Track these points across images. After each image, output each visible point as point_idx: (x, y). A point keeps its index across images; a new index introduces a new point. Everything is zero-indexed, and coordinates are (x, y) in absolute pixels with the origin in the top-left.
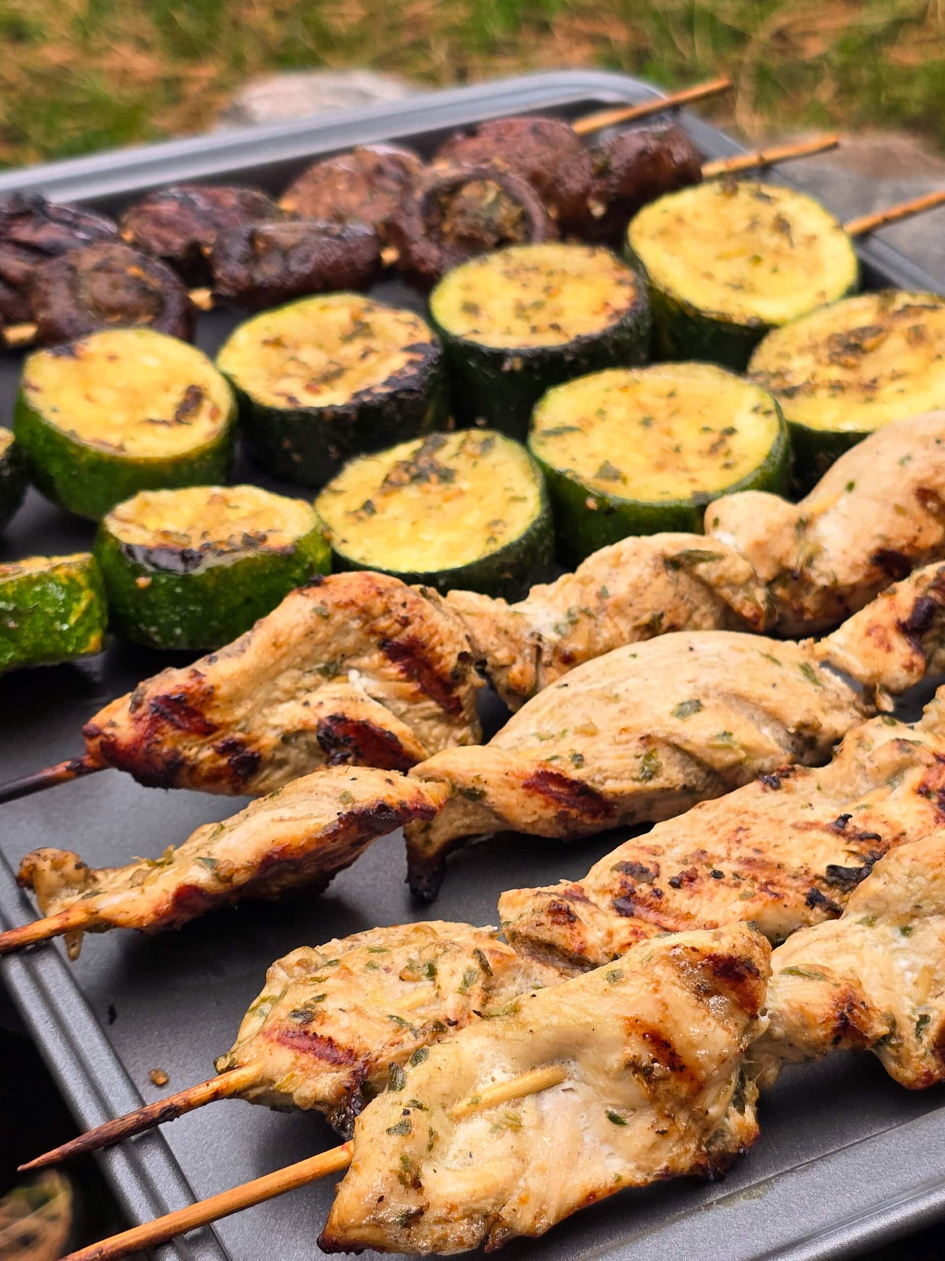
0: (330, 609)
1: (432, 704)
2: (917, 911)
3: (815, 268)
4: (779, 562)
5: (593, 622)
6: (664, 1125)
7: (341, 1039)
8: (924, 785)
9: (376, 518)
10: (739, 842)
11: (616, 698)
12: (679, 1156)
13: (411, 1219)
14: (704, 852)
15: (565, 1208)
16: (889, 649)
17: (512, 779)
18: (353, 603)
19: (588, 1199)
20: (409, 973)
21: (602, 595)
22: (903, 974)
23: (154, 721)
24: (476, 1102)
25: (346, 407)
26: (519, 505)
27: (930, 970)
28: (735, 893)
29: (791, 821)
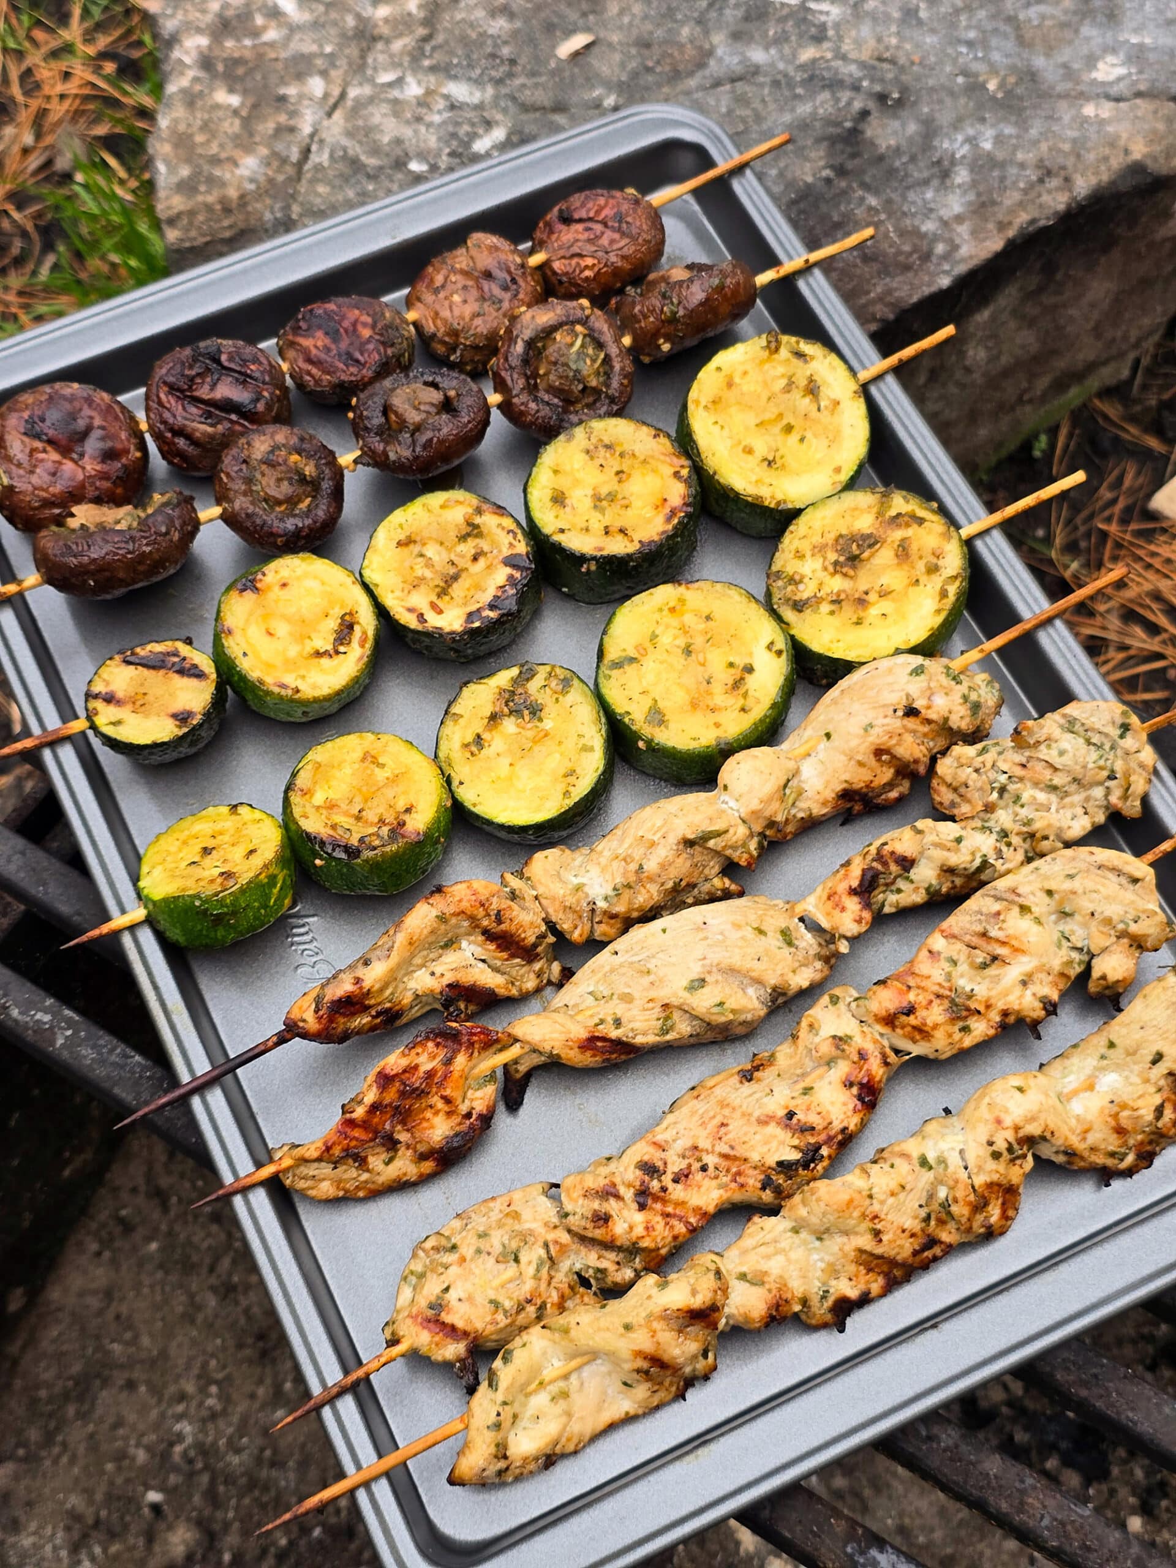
1: (519, 960)
2: (828, 1231)
3: (834, 439)
5: (632, 890)
7: (460, 1324)
8: (849, 1077)
9: (483, 754)
10: (720, 1137)
11: (648, 972)
13: (502, 1472)
14: (696, 1148)
16: (843, 909)
18: (463, 912)
20: (502, 1257)
22: (815, 1265)
24: (541, 1383)
25: (461, 632)
26: (588, 754)
27: (832, 1264)
28: (714, 1183)
29: (757, 1114)
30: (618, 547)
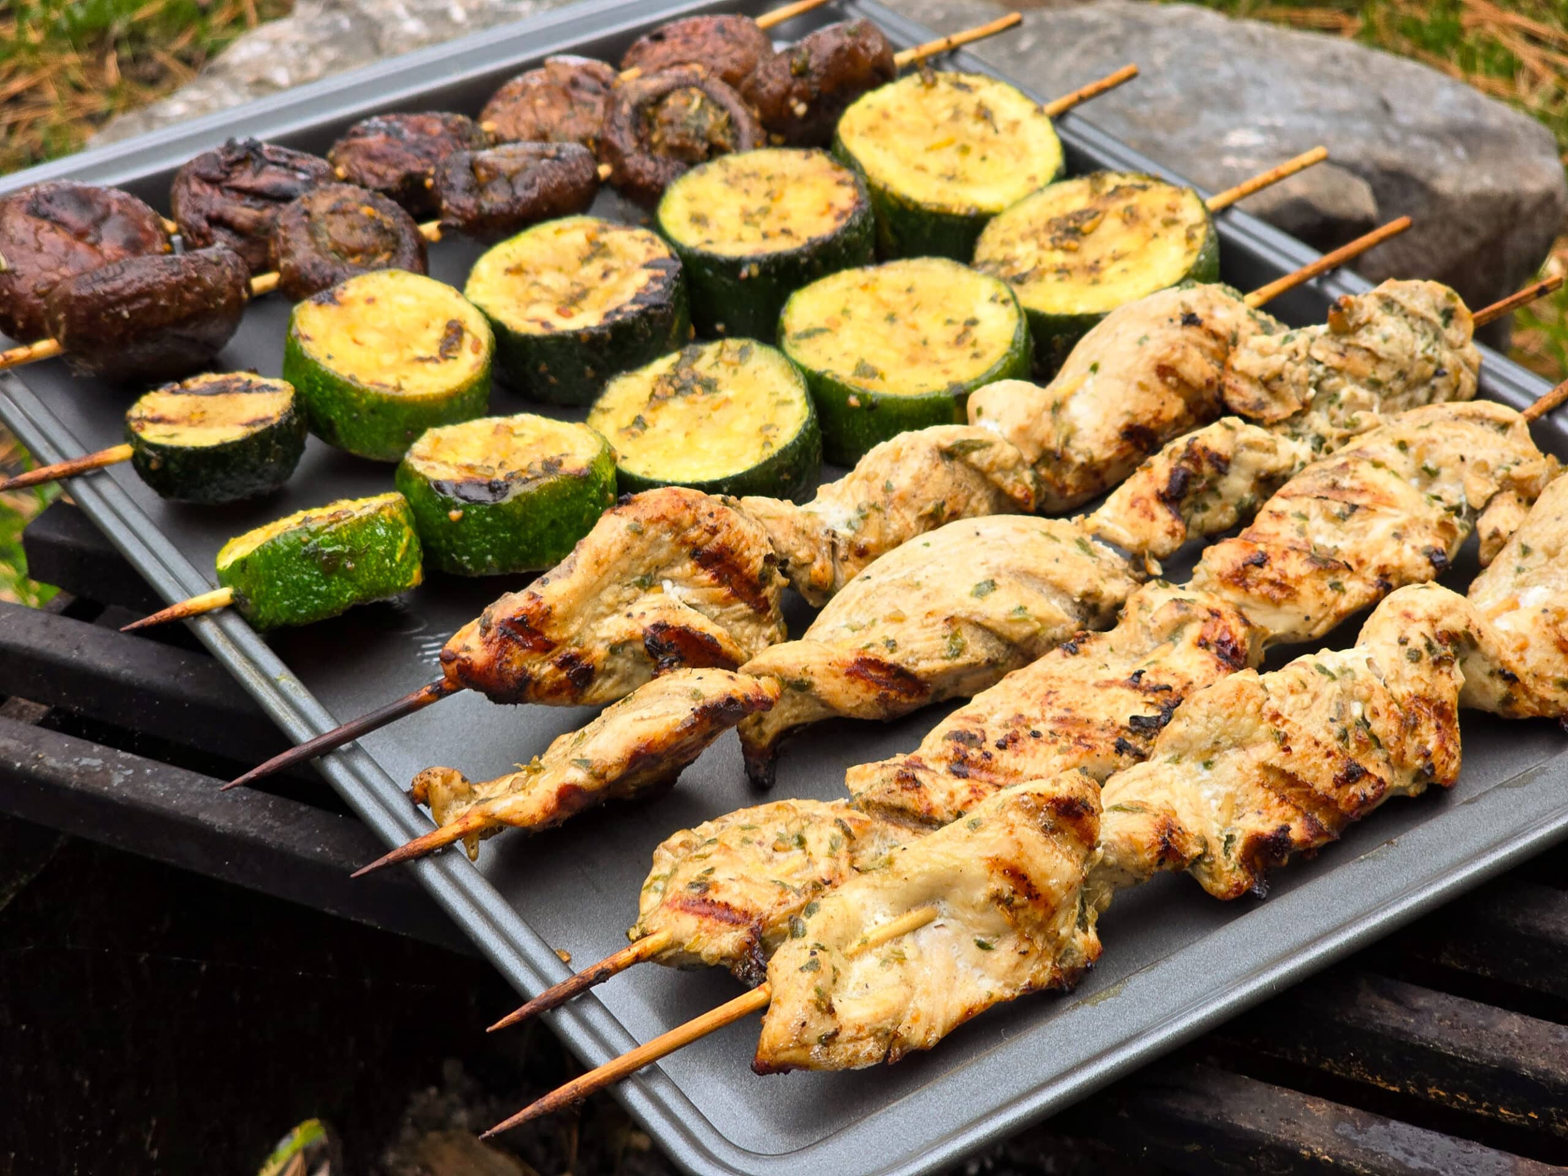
0: (643, 525)
1: (743, 605)
2: (1216, 747)
3: (1021, 153)
4: (1041, 444)
5: (882, 515)
6: (1025, 947)
7: (736, 903)
8: (1202, 637)
9: (648, 432)
10: (1050, 704)
11: (918, 586)
12: (1039, 972)
13: (829, 1040)
14: (1021, 716)
15: (949, 1024)
16: (1153, 518)
17: (836, 668)
18: (664, 517)
19: (967, 1013)
20: (781, 845)
21: (887, 489)
22: (1208, 802)
23: (503, 642)
24: (865, 942)
25: (600, 327)
26: (789, 408)
27: (1230, 796)
28: (1053, 749)
29: (1092, 681)
30: (783, 246)
